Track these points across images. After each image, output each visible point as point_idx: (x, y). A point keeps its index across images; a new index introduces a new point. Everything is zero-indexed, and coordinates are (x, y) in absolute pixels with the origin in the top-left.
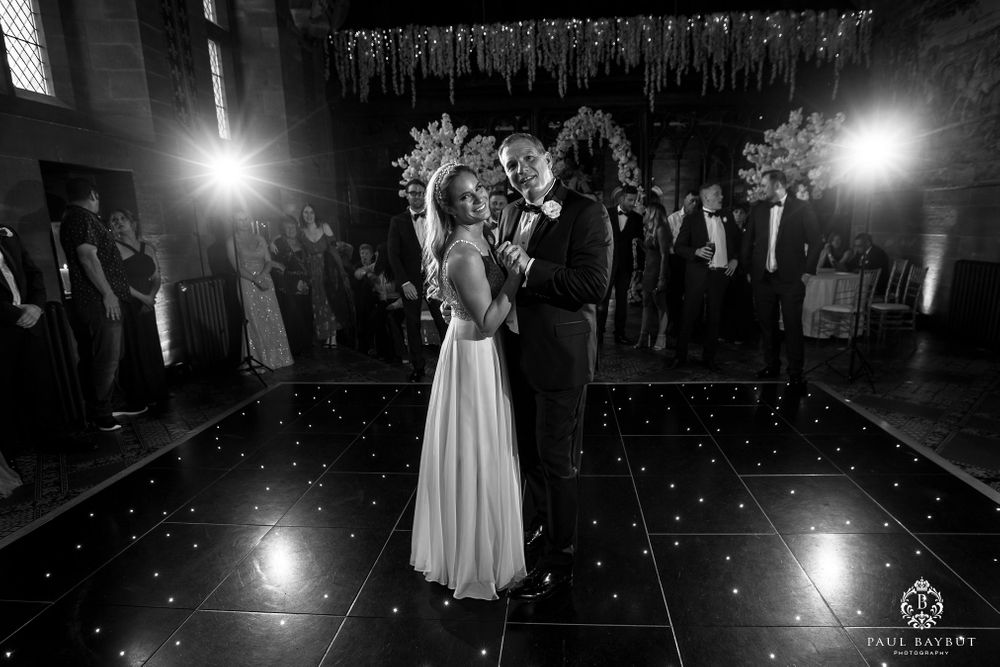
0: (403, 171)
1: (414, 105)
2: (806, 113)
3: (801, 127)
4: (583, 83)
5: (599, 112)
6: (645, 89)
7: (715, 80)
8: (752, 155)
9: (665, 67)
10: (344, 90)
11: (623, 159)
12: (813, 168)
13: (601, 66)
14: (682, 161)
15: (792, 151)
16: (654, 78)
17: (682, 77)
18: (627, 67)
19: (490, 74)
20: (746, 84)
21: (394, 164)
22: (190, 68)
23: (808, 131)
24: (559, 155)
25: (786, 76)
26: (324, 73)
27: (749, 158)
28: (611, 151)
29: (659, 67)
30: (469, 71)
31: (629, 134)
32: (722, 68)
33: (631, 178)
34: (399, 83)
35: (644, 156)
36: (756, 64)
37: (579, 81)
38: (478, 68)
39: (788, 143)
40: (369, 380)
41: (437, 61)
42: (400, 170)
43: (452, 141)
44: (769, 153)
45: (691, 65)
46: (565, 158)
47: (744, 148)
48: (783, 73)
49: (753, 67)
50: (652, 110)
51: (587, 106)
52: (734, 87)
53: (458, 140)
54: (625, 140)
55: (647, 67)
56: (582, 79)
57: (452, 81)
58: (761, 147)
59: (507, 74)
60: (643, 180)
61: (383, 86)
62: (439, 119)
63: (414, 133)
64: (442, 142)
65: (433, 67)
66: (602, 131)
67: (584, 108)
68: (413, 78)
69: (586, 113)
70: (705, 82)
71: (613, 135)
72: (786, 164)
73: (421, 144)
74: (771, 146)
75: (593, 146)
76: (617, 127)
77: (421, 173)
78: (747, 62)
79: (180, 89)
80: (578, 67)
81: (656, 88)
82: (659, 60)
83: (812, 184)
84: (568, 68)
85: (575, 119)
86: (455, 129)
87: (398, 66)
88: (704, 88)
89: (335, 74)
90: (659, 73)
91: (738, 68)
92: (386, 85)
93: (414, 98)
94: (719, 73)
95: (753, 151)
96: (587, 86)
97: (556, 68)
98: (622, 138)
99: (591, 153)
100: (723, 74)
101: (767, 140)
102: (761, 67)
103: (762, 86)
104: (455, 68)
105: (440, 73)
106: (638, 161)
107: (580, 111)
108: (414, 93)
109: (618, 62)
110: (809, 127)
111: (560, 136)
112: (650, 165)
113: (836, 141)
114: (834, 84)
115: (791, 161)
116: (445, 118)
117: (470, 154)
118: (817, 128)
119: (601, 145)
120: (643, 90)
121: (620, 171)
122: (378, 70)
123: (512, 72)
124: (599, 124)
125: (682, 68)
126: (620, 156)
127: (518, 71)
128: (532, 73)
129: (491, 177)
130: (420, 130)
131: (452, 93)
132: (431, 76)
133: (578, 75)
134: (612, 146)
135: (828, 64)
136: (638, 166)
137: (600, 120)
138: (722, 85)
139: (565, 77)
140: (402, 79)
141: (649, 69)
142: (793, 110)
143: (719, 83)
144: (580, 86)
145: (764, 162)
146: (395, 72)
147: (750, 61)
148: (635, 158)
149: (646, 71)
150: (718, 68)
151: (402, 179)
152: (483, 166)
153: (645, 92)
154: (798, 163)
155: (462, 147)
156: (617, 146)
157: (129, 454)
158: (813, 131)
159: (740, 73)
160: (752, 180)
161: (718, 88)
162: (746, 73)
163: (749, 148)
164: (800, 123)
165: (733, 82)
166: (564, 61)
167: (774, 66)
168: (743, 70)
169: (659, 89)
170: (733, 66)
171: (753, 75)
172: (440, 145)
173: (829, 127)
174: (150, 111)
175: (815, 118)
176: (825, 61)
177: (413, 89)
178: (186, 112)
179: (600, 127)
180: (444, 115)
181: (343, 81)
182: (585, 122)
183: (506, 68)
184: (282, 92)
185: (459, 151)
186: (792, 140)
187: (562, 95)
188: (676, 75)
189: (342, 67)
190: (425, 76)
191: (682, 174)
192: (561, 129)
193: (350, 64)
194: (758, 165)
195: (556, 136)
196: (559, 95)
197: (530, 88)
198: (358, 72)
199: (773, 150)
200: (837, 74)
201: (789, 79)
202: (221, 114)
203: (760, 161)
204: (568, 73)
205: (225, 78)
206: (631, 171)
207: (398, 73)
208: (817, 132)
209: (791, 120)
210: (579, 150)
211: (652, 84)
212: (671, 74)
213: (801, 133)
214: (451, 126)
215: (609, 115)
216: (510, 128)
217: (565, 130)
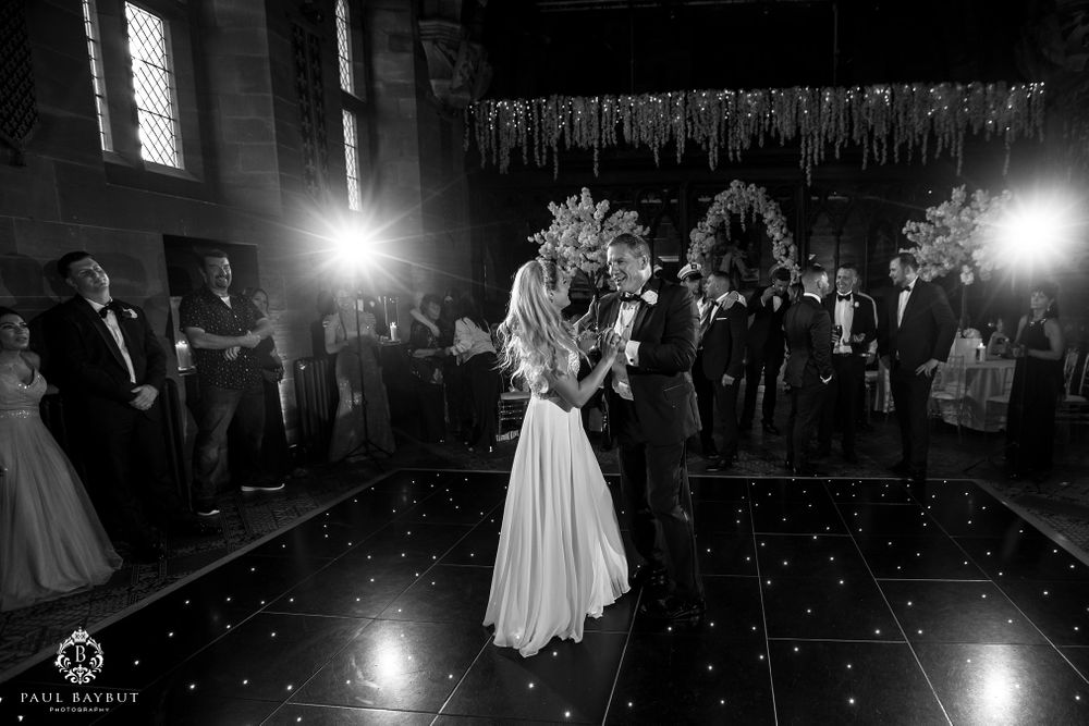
0: (539, 246)
1: (556, 177)
2: (969, 192)
3: (964, 205)
4: (735, 156)
5: (752, 185)
6: (802, 162)
7: (876, 154)
8: (913, 233)
9: (823, 139)
10: (483, 162)
11: (778, 236)
12: (978, 247)
13: (754, 139)
14: (841, 238)
15: (952, 231)
16: (812, 151)
17: (840, 150)
18: (782, 139)
19: (637, 146)
20: (910, 158)
21: (530, 239)
22: (322, 140)
23: (972, 209)
24: (709, 230)
25: (953, 149)
26: (464, 142)
27: (909, 237)
28: (765, 227)
29: (816, 140)
30: (615, 142)
31: (785, 209)
32: (883, 141)
33: (787, 255)
34: (541, 154)
35: (801, 235)
36: (921, 137)
37: (731, 154)
38: (624, 140)
39: (951, 221)
40: (493, 468)
41: (581, 132)
42: (536, 246)
43: (592, 215)
44: (931, 232)
45: (850, 138)
46: (716, 235)
47: (904, 226)
48: (950, 147)
49: (917, 140)
50: (809, 184)
51: (741, 180)
52: (897, 161)
53: (598, 215)
54: (779, 215)
55: (803, 139)
56: (734, 151)
57: (596, 152)
58: (922, 225)
59: (654, 146)
60: (800, 258)
61: (525, 158)
62: (579, 193)
63: (552, 207)
64: (582, 218)
65: (577, 138)
66: (755, 205)
67: (736, 181)
68: (556, 149)
69: (739, 187)
70: (865, 155)
71: (767, 210)
72: (948, 244)
73: (558, 220)
74: (934, 224)
75: (745, 222)
76: (771, 202)
77: (558, 249)
78: (910, 134)
79: (311, 161)
80: (730, 139)
81: (813, 162)
82: (816, 133)
83: (977, 264)
84: (720, 140)
85: (728, 193)
86: (595, 205)
87: (540, 138)
88: (865, 161)
89: (474, 144)
90: (817, 146)
91: (900, 141)
92: (527, 156)
93: (556, 169)
94: (880, 146)
95: (914, 229)
96: (739, 159)
97: (707, 140)
98: (777, 213)
99: (743, 229)
100: (885, 146)
101: (928, 219)
102: (925, 140)
103: (927, 159)
104: (600, 139)
105: (583, 144)
106: (794, 238)
107: (732, 184)
108: (556, 164)
109: (773, 134)
110: (974, 205)
111: (711, 211)
112: (807, 241)
114: (1004, 159)
115: (953, 241)
116: (585, 192)
117: (611, 230)
118: (982, 207)
119: (754, 219)
120: (798, 163)
121: (775, 248)
122: (520, 141)
123: (660, 143)
124: (752, 198)
125: (841, 140)
126: (775, 232)
127: (667, 143)
128: (681, 145)
130: (558, 204)
131: (596, 165)
132: (575, 147)
133: (730, 148)
134: (766, 221)
135: (998, 137)
136: (795, 242)
137: (753, 194)
138: (884, 160)
139: (716, 150)
140: (544, 151)
141: (806, 141)
142: (956, 187)
143: (880, 156)
144: (732, 159)
145: (926, 241)
146: (537, 143)
147: (914, 134)
148: (791, 235)
149: (803, 145)
150: (879, 141)
153: (802, 166)
154: (961, 243)
155: (602, 222)
156: (771, 221)
157: (231, 541)
158: (977, 209)
159: (903, 146)
161: (880, 162)
162: (910, 146)
163: (910, 226)
164: (964, 200)
165: (896, 156)
166: (715, 133)
167: (940, 139)
168: (906, 143)
169: (816, 163)
170: (896, 139)
171: (917, 148)
172: (579, 220)
173: (994, 206)
174: (278, 184)
175: (979, 195)
176: (994, 134)
177: (555, 161)
178: (316, 185)
179: (753, 202)
180: (584, 189)
181: (483, 152)
182: (737, 197)
183: (653, 140)
184: (417, 163)
185: (599, 227)
186: (955, 218)
187: (712, 168)
188: (834, 148)
189: (482, 138)
190: (568, 147)
192: (711, 204)
193: (490, 134)
194: (919, 244)
195: (707, 210)
196: (709, 168)
197: (679, 161)
198: (498, 143)
199: (935, 228)
200: (1008, 148)
201: (956, 153)
202: (353, 186)
203: (921, 239)
204: (719, 145)
205: (359, 148)
206: (787, 248)
207: (541, 143)
208: (982, 210)
209: (953, 197)
210: (731, 225)
211: (809, 157)
212: (829, 146)
213: (963, 212)
214: (591, 200)
215: (763, 189)
216: (658, 201)
217: (716, 204)
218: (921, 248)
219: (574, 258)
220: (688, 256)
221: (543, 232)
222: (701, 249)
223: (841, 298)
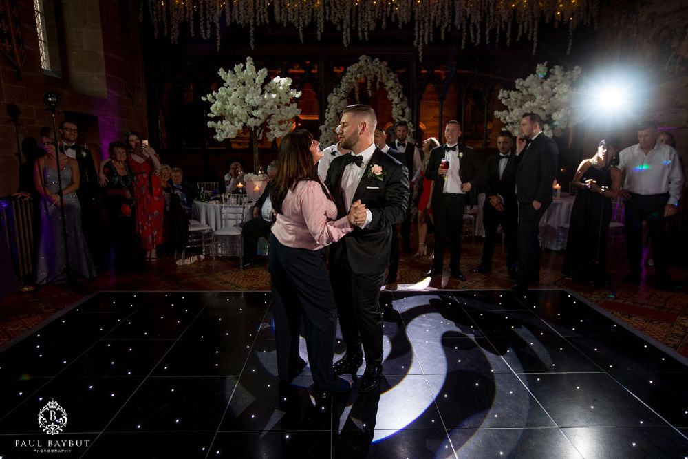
0: (211, 105)
1: (218, 48)
2: (550, 66)
3: (546, 78)
4: (363, 36)
5: (377, 60)
6: (415, 42)
7: (472, 37)
8: (506, 99)
9: (432, 24)
10: (156, 33)
11: (396, 100)
12: (556, 110)
13: (379, 22)
14: (444, 102)
15: (539, 97)
16: (423, 33)
17: (445, 33)
18: (400, 23)
19: (285, 25)
20: (498, 40)
21: (203, 99)
23: (551, 81)
24: (343, 95)
25: (530, 34)
26: (138, 15)
27: (503, 102)
28: (386, 93)
29: (427, 24)
30: (267, 21)
31: (402, 79)
32: (478, 26)
34: (206, 29)
35: (413, 97)
36: (506, 24)
37: (360, 34)
38: (275, 19)
39: (535, 90)
41: (239, 11)
42: (209, 104)
43: (254, 80)
44: (520, 98)
45: (452, 24)
46: (348, 97)
47: (499, 93)
48: (528, 32)
49: (503, 26)
50: (421, 59)
51: (367, 55)
52: (488, 42)
53: (259, 80)
54: (397, 84)
55: (417, 24)
56: (363, 32)
57: (252, 29)
58: (512, 93)
59: (299, 25)
60: (413, 118)
61: (192, 31)
62: (244, 62)
63: (221, 72)
64: (246, 82)
65: (236, 17)
66: (379, 76)
67: (363, 56)
68: (218, 25)
69: (366, 61)
70: (464, 38)
71: (388, 80)
72: (534, 107)
73: (228, 83)
74: (521, 92)
75: (371, 88)
76: (391, 73)
77: (228, 107)
78: (498, 21)
80: (360, 22)
81: (424, 42)
82: (427, 19)
83: (555, 124)
84: (351, 22)
85: (357, 65)
86: (257, 71)
87: (205, 15)
88: (463, 42)
89: (147, 17)
90: (427, 29)
91: (490, 27)
92: (194, 29)
93: (219, 42)
94: (475, 31)
95: (506, 95)
96: (367, 38)
97: (341, 22)
98: (396, 82)
99: (370, 94)
100: (479, 31)
101: (517, 88)
102: (509, 26)
103: (510, 42)
104: (255, 18)
105: (242, 22)
106: (408, 101)
107: (360, 58)
108: (219, 38)
109: (393, 19)
110: (552, 77)
111: (344, 79)
112: (419, 104)
113: (575, 89)
114: (568, 42)
115: (539, 105)
116: (249, 61)
118: (559, 78)
119: (378, 87)
120: (413, 43)
121: (394, 110)
122: (187, 16)
123: (304, 24)
124: (377, 70)
125: (446, 25)
126: (394, 97)
127: (309, 23)
128: (321, 26)
129: (289, 112)
130: (227, 70)
131: (252, 40)
132: (234, 24)
133: (360, 29)
134: (387, 88)
135: (564, 25)
136: (409, 105)
137: (377, 66)
138: (478, 42)
139: (348, 29)
140: (209, 26)
141: (419, 26)
142: (540, 63)
143: (475, 39)
144: (361, 38)
145: (516, 105)
146: (202, 19)
147: (501, 21)
148: (406, 99)
149: (416, 28)
150: (474, 26)
151: (210, 112)
152: (281, 103)
153: (415, 44)
154: (544, 107)
155: (263, 86)
156: (391, 88)
158: (555, 81)
159: (493, 31)
160: (505, 119)
161: (475, 43)
162: (498, 31)
163: (503, 94)
164: (545, 74)
165: (487, 38)
166: (348, 17)
167: (520, 26)
168: (495, 29)
169: (427, 43)
170: (487, 25)
171: (503, 33)
172: (244, 84)
173: (569, 77)
175: (557, 70)
176: (561, 23)
177: (218, 35)
179: (377, 72)
180: (248, 58)
181: (155, 24)
182: (365, 68)
183: (298, 21)
184: (100, 30)
185: (260, 91)
186: (539, 88)
187: (346, 46)
188: (440, 32)
189: (155, 12)
190: (229, 24)
191: (444, 113)
192: (344, 73)
193: (161, 10)
194: (509, 107)
195: (341, 79)
196: (344, 45)
197: (319, 38)
198: (169, 17)
199: (522, 95)
200: (571, 34)
201: (532, 37)
203: (513, 104)
204: (351, 27)
205: (44, 14)
206: (403, 110)
207: (205, 20)
208: (559, 81)
209: (537, 71)
210: (359, 91)
211: (421, 39)
212: (437, 30)
213: (546, 82)
214: (254, 68)
215: (385, 63)
216: (303, 71)
217: (348, 74)
218: (512, 110)
219: (242, 115)
220: (326, 115)
221: (214, 93)
222: (337, 110)
223: (448, 149)
